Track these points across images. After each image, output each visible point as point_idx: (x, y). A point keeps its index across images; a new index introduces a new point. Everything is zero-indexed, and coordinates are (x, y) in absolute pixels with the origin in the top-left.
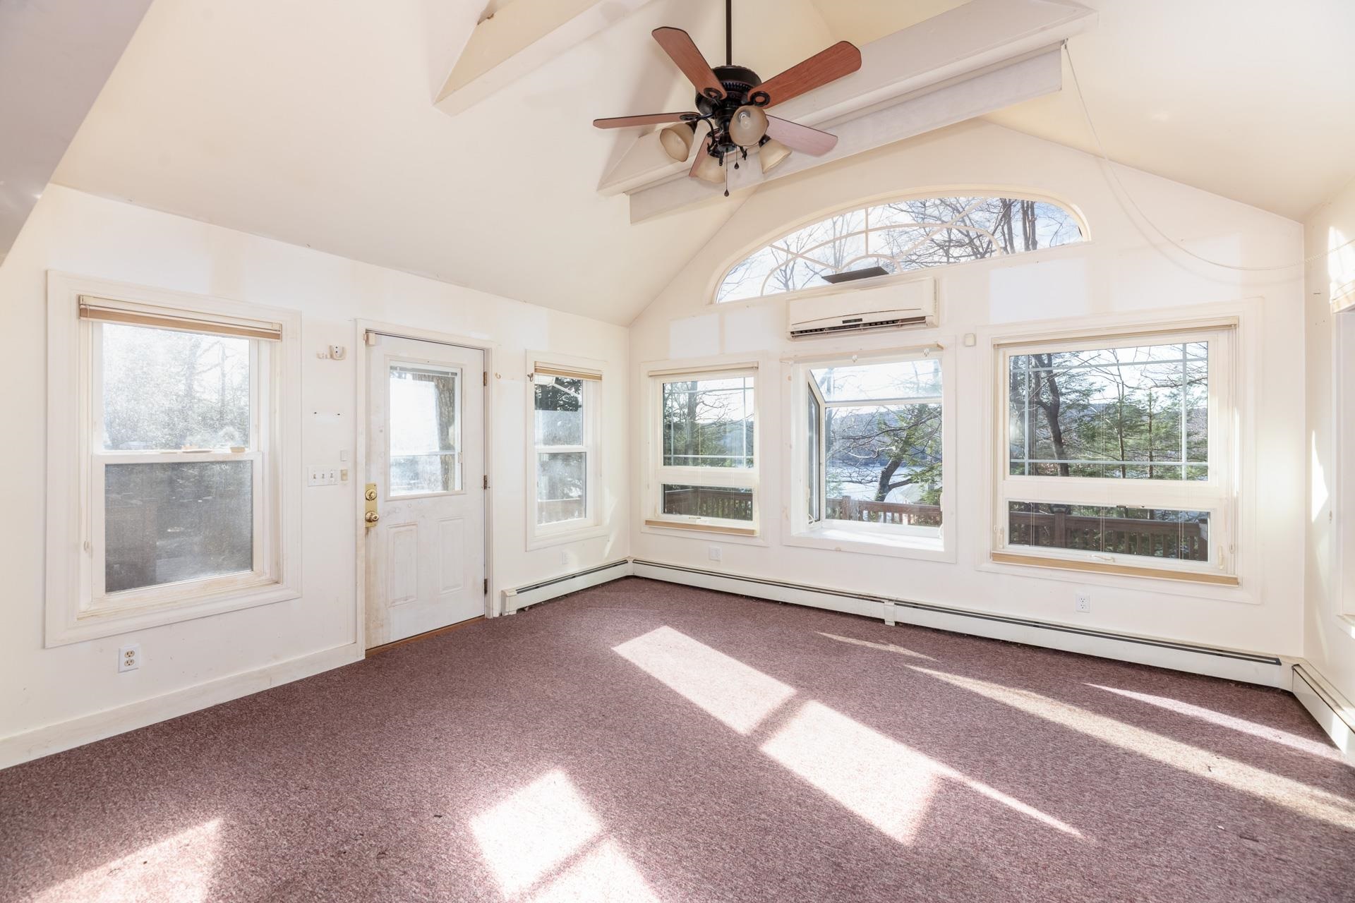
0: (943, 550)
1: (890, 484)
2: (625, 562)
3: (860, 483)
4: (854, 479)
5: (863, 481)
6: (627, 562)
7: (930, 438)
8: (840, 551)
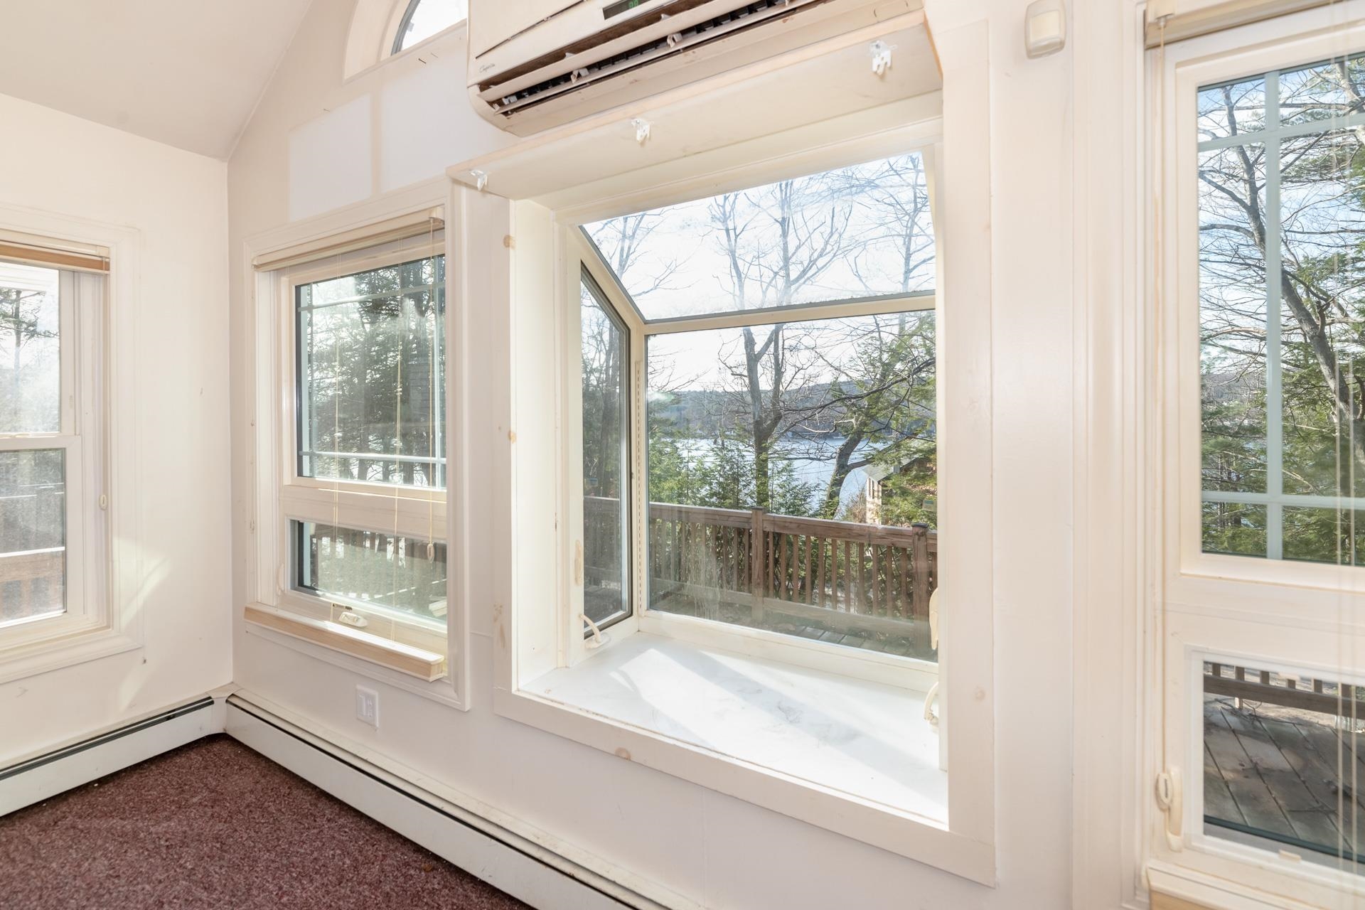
0: (946, 828)
1: (848, 464)
2: (208, 702)
3: (819, 460)
4: (811, 456)
5: (822, 458)
6: (212, 703)
7: (896, 408)
8: (628, 759)
